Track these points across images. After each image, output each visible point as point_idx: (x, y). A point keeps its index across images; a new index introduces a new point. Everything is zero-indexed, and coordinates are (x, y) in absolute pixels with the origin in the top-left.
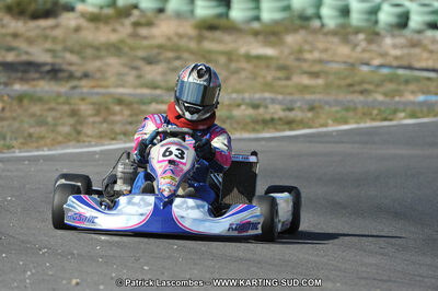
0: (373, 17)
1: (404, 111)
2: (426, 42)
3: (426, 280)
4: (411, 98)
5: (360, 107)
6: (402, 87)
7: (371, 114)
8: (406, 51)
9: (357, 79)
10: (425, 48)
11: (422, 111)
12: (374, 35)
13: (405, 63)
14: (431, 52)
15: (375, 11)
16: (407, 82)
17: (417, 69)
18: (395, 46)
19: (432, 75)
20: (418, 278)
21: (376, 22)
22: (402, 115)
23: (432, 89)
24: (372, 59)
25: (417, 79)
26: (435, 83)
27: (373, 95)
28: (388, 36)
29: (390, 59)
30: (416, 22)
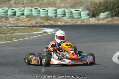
0: (6, 13)
1: (15, 38)
2: (21, 19)
4: (17, 34)
5: (3, 37)
6: (15, 32)
7: (6, 39)
8: (16, 22)
9: (2, 30)
10: (21, 21)
11: (20, 37)
12: (7, 18)
13: (16, 25)
14: (23, 21)
15: (7, 12)
16: (16, 30)
17: (19, 26)
18: (13, 21)
19: (23, 27)
21: (7, 15)
22: (15, 39)
23: (23, 31)
24: (7, 25)
25: (19, 29)
26: (23, 30)
27: (7, 34)
28: (11, 18)
29: (12, 24)
30: (18, 14)
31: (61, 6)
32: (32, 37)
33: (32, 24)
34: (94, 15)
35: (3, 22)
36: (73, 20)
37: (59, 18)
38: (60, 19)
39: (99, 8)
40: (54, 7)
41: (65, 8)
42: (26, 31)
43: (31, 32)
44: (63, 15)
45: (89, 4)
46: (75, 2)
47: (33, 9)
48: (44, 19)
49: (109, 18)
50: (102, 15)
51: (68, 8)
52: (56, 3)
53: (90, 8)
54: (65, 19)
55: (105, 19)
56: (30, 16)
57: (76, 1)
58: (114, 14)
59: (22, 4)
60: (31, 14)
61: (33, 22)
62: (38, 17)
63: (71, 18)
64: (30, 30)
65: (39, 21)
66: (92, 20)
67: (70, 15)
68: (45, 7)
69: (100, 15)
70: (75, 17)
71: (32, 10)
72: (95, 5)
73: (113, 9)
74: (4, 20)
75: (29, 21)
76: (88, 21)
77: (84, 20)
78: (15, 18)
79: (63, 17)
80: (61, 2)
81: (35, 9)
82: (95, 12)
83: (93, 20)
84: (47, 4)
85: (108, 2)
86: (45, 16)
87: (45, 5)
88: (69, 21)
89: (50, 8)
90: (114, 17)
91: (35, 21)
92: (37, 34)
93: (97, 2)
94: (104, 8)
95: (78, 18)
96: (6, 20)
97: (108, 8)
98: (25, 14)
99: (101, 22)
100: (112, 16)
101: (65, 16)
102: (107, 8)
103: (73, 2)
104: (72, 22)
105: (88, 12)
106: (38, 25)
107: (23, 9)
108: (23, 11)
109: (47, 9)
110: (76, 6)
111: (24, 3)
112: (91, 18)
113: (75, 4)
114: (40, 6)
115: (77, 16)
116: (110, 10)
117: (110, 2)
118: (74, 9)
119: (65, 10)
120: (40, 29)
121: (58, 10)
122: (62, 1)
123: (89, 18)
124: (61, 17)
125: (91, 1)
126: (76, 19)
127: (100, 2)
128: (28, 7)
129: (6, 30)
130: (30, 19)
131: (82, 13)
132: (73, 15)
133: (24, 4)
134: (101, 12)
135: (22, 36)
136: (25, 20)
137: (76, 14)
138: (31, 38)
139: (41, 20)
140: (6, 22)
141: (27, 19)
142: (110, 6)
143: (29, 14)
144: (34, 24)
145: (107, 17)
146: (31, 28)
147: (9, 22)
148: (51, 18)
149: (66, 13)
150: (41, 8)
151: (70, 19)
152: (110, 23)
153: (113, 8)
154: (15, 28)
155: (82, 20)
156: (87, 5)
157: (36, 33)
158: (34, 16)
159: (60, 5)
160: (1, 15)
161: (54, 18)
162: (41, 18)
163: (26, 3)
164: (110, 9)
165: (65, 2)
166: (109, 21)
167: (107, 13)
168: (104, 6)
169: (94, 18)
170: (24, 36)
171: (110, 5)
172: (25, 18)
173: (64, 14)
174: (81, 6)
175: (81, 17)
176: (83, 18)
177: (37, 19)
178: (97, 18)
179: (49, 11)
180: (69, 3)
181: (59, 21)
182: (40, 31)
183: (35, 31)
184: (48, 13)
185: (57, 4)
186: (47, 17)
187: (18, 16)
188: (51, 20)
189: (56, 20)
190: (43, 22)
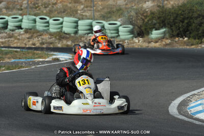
1: (4, 67)
2: (16, 35)
4: (8, 61)
6: (4, 56)
8: (6, 39)
10: (16, 38)
11: (13, 66)
13: (7, 45)
14: (19, 39)
16: (6, 53)
18: (2, 38)
19: (19, 50)
23: (18, 56)
25: (11, 52)
26: (19, 54)
30: (11, 26)
31: (86, 16)
32: (33, 67)
33: (34, 44)
34: (141, 32)
37: (81, 36)
38: (84, 37)
39: (150, 22)
40: (74, 16)
41: (92, 19)
42: (24, 56)
43: (31, 59)
44: (88, 32)
45: (133, 13)
46: (109, 10)
47: (38, 19)
48: (56, 37)
49: (167, 39)
50: (155, 34)
51: (97, 20)
52: (78, 10)
53: (134, 21)
55: (160, 41)
56: (33, 30)
57: (111, 8)
58: (175, 33)
59: (19, 10)
60: (34, 27)
61: (37, 42)
62: (45, 33)
64: (30, 55)
65: (47, 39)
66: (137, 41)
68: (58, 17)
69: (152, 34)
70: (109, 35)
71: (35, 21)
72: (144, 16)
73: (175, 24)
75: (29, 40)
76: (131, 43)
77: (123, 41)
78: (6, 33)
79: (88, 34)
80: (85, 9)
81: (41, 19)
82: (143, 28)
83: (139, 41)
84: (62, 10)
85: (165, 11)
86: (57, 32)
87: (58, 13)
89: (66, 19)
90: (175, 38)
91: (39, 39)
92: (43, 62)
93: (147, 10)
94: (158, 21)
95: (114, 37)
97: (166, 22)
98: (22, 27)
99: (153, 45)
100: (172, 36)
101: (92, 33)
102: (163, 22)
103: (106, 10)
105: (131, 26)
106: (44, 46)
107: (20, 17)
108: (21, 21)
109: (61, 19)
110: (110, 17)
111: (22, 8)
112: (136, 37)
113: (110, 13)
114: (50, 14)
116: (169, 26)
117: (170, 13)
118: (107, 21)
119: (91, 23)
120: (48, 54)
121: (80, 22)
122: (87, 7)
123: (132, 38)
124: (85, 34)
125: (136, 9)
127: (153, 11)
128: (30, 14)
130: (32, 36)
131: (121, 29)
132: (106, 32)
133: (22, 10)
134: (154, 28)
135: (16, 65)
136: (23, 36)
137: (110, 30)
138: (31, 69)
139: (51, 38)
143: (30, 28)
144: (38, 45)
145: (163, 38)
146: (32, 51)
148: (68, 36)
150: (51, 18)
152: (167, 47)
153: (174, 21)
154: (5, 50)
155: (120, 41)
156: (130, 16)
157: (41, 60)
158: (38, 31)
159: (84, 14)
161: (72, 35)
162: (51, 34)
163: (26, 8)
164: (168, 24)
165: (92, 9)
166: (167, 45)
167: (162, 30)
168: (159, 18)
169: (141, 39)
170: (20, 65)
171: (169, 17)
172: (24, 34)
173: (91, 30)
174: (119, 17)
175: (119, 35)
176: (122, 37)
177: (43, 37)
178: (146, 38)
179: (64, 23)
180: (98, 11)
181: (81, 42)
182: (48, 57)
183: (40, 57)
184: (62, 27)
185: (79, 12)
186: (61, 34)
187: (10, 30)
188: (67, 39)
189: (75, 40)
190: (53, 41)
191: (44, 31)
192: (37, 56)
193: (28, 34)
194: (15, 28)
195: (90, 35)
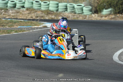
0: (6, 5)
2: (21, 11)
3: (15, 76)
4: (16, 27)
5: (1, 30)
6: (14, 24)
7: (4, 32)
8: (15, 14)
9: (1, 22)
10: (21, 13)
11: (19, 31)
12: (6, 10)
13: (15, 18)
14: (23, 14)
15: (7, 3)
16: (15, 23)
17: (17, 19)
18: (12, 13)
19: (22, 20)
20: (13, 75)
21: (7, 6)
22: (14, 32)
24: (6, 17)
25: (18, 22)
26: (23, 23)
27: (6, 26)
28: (11, 10)
29: (11, 16)
30: (18, 6)
32: (31, 31)
33: (32, 17)
34: (96, 11)
35: (2, 14)
36: (75, 16)
37: (60, 13)
38: (62, 13)
39: (102, 5)
40: (56, 1)
41: (67, 2)
42: (26, 24)
43: (30, 26)
47: (34, 2)
48: (45, 13)
49: (112, 15)
50: (105, 12)
51: (70, 3)
53: (93, 3)
54: (67, 13)
55: (108, 16)
56: (31, 9)
58: (117, 11)
60: (32, 7)
61: (33, 16)
62: (39, 10)
63: (73, 13)
64: (29, 24)
65: (40, 14)
66: (94, 16)
67: (71, 9)
68: (46, 1)
69: (103, 12)
70: (77, 12)
71: (32, 3)
72: (99, 1)
73: (117, 6)
74: (4, 11)
75: (29, 14)
76: (91, 17)
77: (86, 16)
78: (15, 10)
79: (64, 11)
81: (36, 2)
82: (98, 8)
83: (95, 16)
86: (46, 10)
88: (70, 16)
89: (51, 2)
90: (117, 15)
91: (35, 14)
92: (37, 28)
94: (107, 4)
95: (80, 14)
96: (5, 12)
97: (112, 4)
98: (25, 6)
99: (104, 18)
100: (115, 13)
101: (67, 11)
102: (110, 4)
104: (73, 17)
105: (90, 7)
106: (38, 18)
107: (24, 1)
108: (24, 3)
109: (48, 2)
110: (78, 1)
112: (93, 14)
115: (79, 11)
116: (114, 7)
118: (76, 4)
119: (67, 5)
120: (40, 23)
121: (60, 4)
123: (91, 14)
124: (63, 11)
126: (78, 15)
129: (4, 22)
130: (30, 12)
131: (84, 8)
132: (75, 10)
134: (104, 8)
135: (21, 30)
136: (25, 12)
137: (78, 9)
138: (30, 32)
139: (42, 14)
140: (5, 14)
141: (28, 12)
142: (114, 3)
143: (30, 7)
144: (34, 18)
145: (110, 14)
146: (31, 21)
147: (8, 14)
148: (52, 12)
149: (68, 8)
150: (42, 1)
151: (71, 14)
152: (113, 20)
153: (116, 4)
154: (14, 21)
155: (84, 16)
156: (90, 1)
157: (36, 27)
158: (34, 10)
160: (1, 7)
161: (55, 12)
162: (42, 11)
164: (113, 6)
166: (112, 18)
167: (110, 10)
168: (107, 2)
169: (96, 15)
170: (23, 30)
171: (113, 1)
172: (25, 11)
173: (66, 9)
174: (83, 1)
175: (83, 13)
177: (37, 13)
178: (99, 14)
179: (50, 5)
181: (60, 16)
182: (40, 25)
183: (35, 25)
184: (49, 7)
186: (48, 11)
187: (18, 8)
188: (52, 14)
189: (57, 15)
190: (44, 16)
191: (38, 9)
192: (34, 25)
193: (28, 11)
194: (20, 7)
195: (66, 12)
